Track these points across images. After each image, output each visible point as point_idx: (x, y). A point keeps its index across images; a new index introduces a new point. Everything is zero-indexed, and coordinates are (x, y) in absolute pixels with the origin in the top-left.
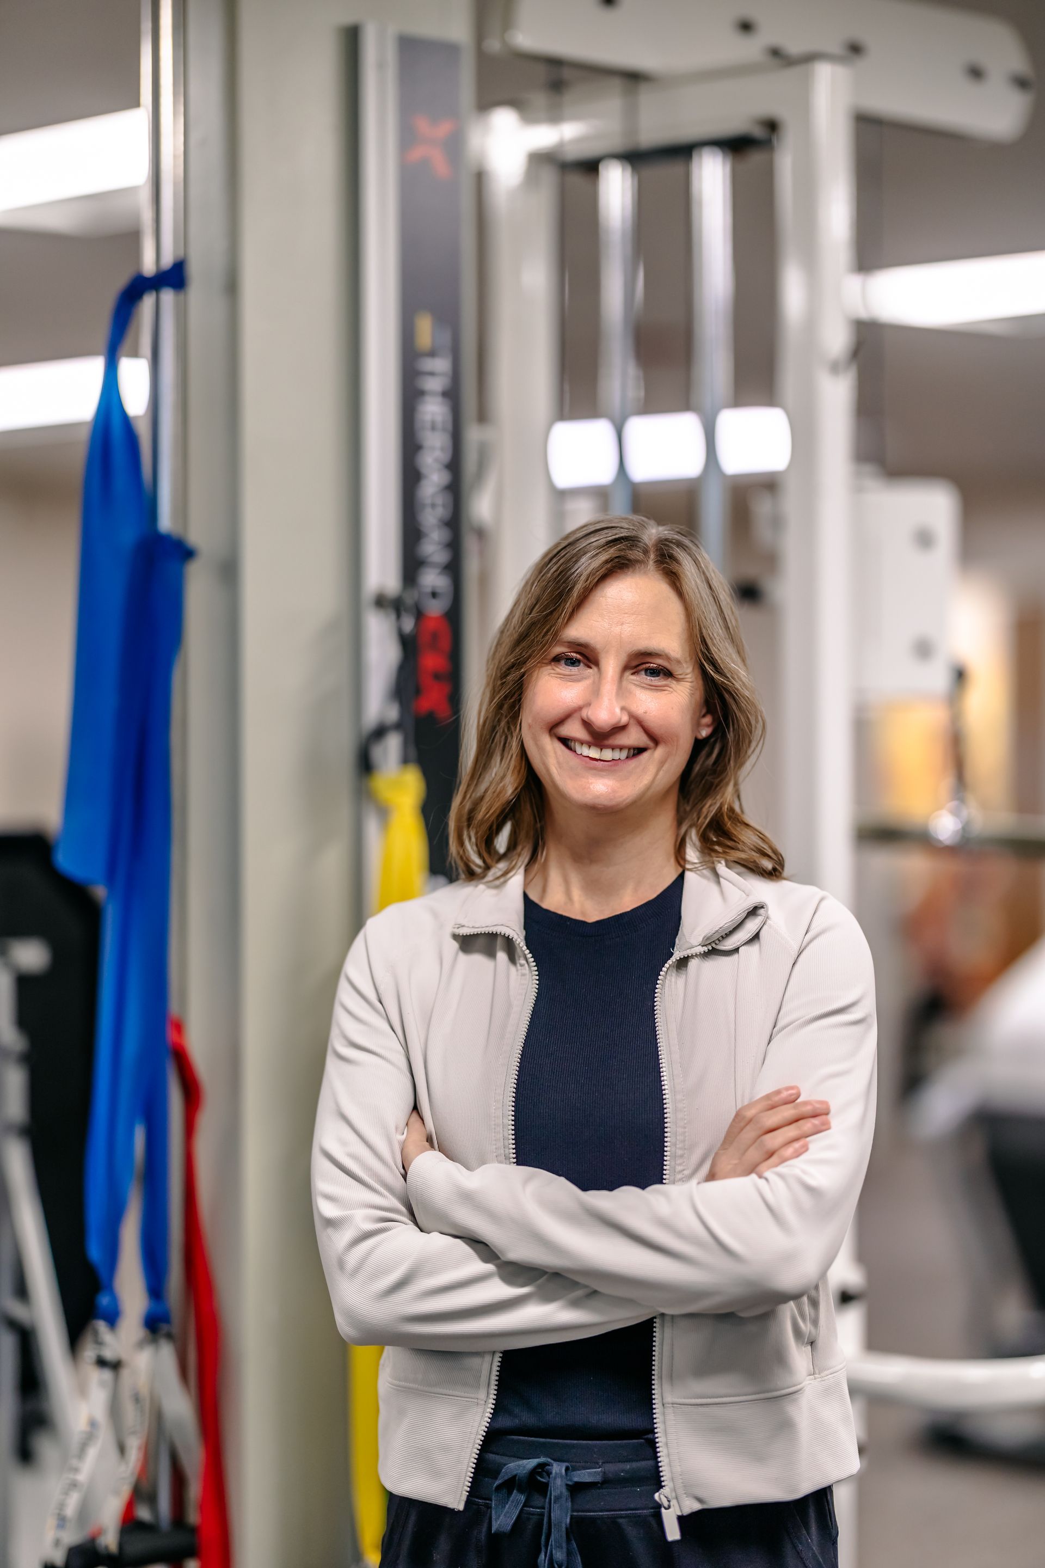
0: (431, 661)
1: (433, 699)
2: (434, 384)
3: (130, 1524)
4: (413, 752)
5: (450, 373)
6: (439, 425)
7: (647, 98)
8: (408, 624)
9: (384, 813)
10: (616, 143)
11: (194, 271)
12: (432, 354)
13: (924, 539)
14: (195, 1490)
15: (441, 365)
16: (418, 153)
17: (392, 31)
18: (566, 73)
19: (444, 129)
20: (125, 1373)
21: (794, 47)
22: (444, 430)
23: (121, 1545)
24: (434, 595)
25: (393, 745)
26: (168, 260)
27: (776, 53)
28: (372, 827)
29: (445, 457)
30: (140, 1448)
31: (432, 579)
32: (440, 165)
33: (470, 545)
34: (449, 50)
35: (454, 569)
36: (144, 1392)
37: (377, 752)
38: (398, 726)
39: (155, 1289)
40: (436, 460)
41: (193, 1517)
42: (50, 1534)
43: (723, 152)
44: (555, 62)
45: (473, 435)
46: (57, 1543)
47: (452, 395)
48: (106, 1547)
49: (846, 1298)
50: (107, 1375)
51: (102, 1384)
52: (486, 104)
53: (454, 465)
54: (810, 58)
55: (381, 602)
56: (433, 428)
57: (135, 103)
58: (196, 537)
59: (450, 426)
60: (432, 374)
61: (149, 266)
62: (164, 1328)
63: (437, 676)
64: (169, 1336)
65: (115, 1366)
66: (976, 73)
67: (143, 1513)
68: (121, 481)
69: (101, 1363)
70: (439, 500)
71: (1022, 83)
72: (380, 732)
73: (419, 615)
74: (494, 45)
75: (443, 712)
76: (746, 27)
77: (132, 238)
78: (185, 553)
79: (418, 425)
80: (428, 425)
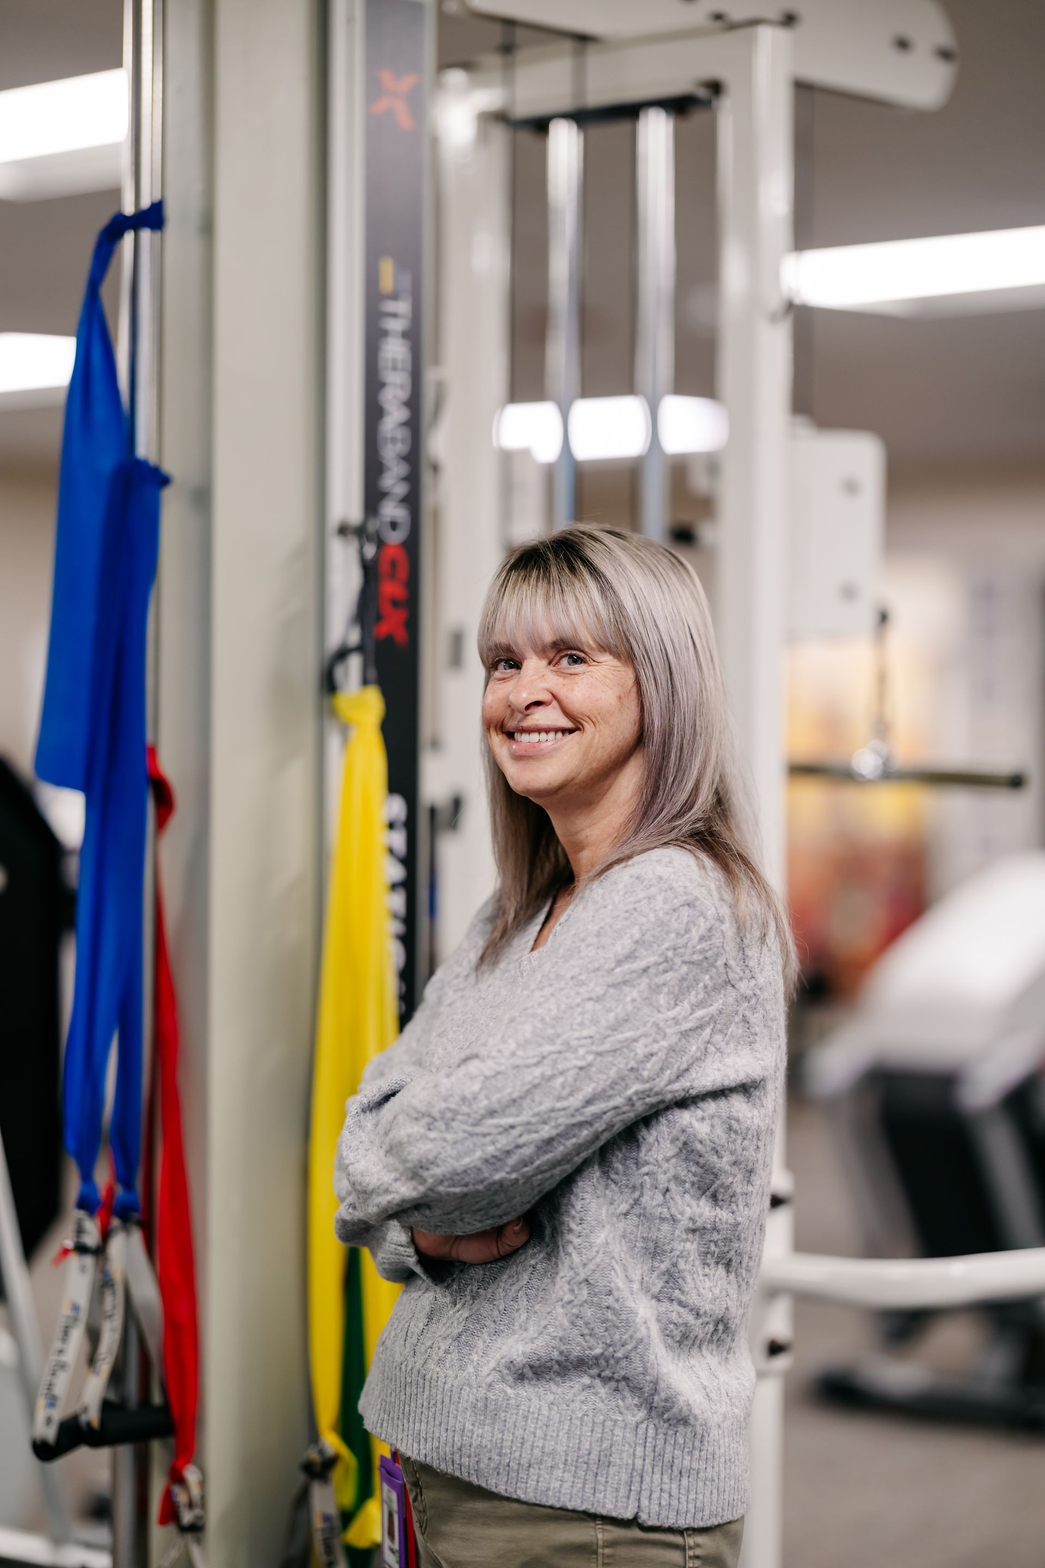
0: (390, 589)
1: (392, 624)
2: (395, 326)
4: (372, 673)
5: (410, 315)
6: (400, 365)
7: (594, 59)
8: (370, 551)
9: (345, 730)
10: (566, 104)
11: (171, 212)
12: (395, 297)
13: (851, 487)
15: (402, 307)
16: (382, 105)
18: (520, 33)
19: (407, 82)
21: (737, 14)
22: (404, 369)
23: (102, 1422)
24: (394, 525)
25: (355, 663)
26: (146, 203)
27: (719, 18)
28: (334, 743)
29: (404, 394)
31: (392, 510)
32: (404, 119)
33: (426, 477)
34: (413, 8)
35: (412, 501)
36: (117, 1277)
37: (339, 672)
38: (360, 648)
39: (125, 1176)
40: (396, 397)
42: (42, 1412)
43: (667, 113)
44: (509, 23)
45: (430, 376)
46: (49, 1421)
47: (413, 336)
48: (89, 1423)
50: (86, 1261)
52: (446, 64)
53: (414, 403)
54: (755, 22)
55: (343, 530)
56: (395, 368)
57: (116, 64)
58: (169, 466)
59: (409, 366)
60: (394, 315)
61: (129, 209)
62: (133, 1216)
63: (395, 603)
64: (138, 1224)
65: (94, 1253)
66: (903, 44)
67: (111, 1395)
68: (100, 410)
70: (399, 435)
71: (945, 55)
72: (342, 654)
74: (452, 7)
75: (401, 636)
77: (114, 193)
78: (160, 480)
79: (381, 364)
80: (390, 365)
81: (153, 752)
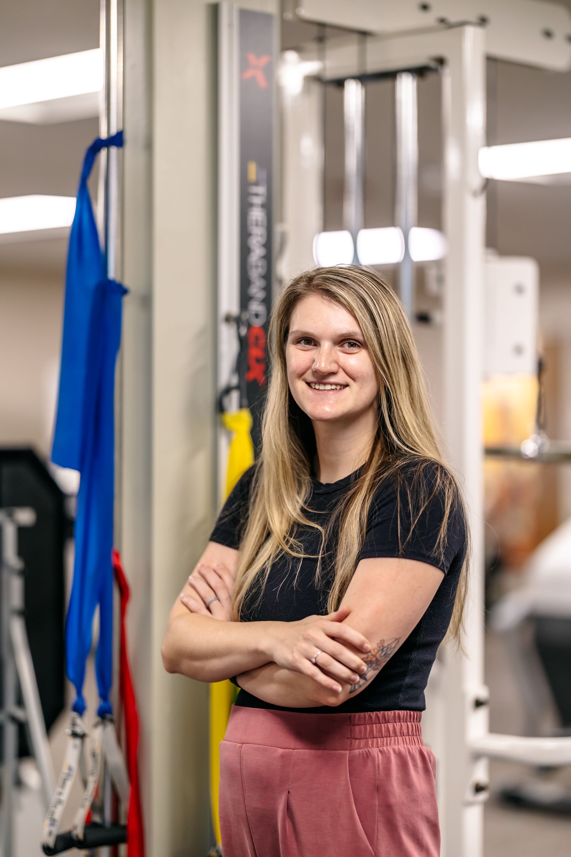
0: (255, 352)
1: (256, 373)
2: (257, 201)
3: (89, 824)
4: (245, 402)
5: (266, 194)
6: (260, 223)
7: (371, 45)
8: (244, 331)
9: (229, 434)
10: (354, 70)
11: (128, 137)
12: (257, 184)
13: (519, 289)
14: (125, 806)
15: (261, 190)
16: (249, 74)
17: (236, 7)
18: (328, 31)
19: (264, 60)
20: (88, 740)
21: (453, 18)
22: (262, 226)
23: (85, 835)
24: (257, 316)
25: (235, 396)
26: (114, 131)
27: (442, 21)
29: (262, 240)
30: (95, 782)
31: (256, 307)
32: (262, 81)
33: (276, 287)
34: (266, 17)
35: (267, 301)
36: (98, 751)
37: (226, 401)
38: (238, 387)
39: (104, 694)
40: (258, 242)
41: (123, 821)
42: (46, 828)
43: (413, 75)
44: (322, 25)
45: (278, 229)
46: (50, 833)
48: (77, 836)
49: (478, 704)
50: (78, 741)
51: (75, 746)
52: (285, 48)
53: (268, 245)
54: (463, 24)
55: (228, 319)
56: (257, 225)
57: (97, 45)
58: (127, 283)
59: (265, 223)
60: (257, 195)
61: (104, 135)
62: (109, 716)
63: (258, 361)
64: (112, 721)
65: (82, 737)
66: (548, 34)
67: (97, 819)
68: (88, 251)
69: (75, 735)
70: (260, 263)
72: (228, 391)
73: (249, 326)
74: (289, 16)
75: (260, 379)
76: (425, 7)
77: (95, 120)
78: (123, 291)
79: (249, 223)
80: (254, 223)
81: (117, 555)
